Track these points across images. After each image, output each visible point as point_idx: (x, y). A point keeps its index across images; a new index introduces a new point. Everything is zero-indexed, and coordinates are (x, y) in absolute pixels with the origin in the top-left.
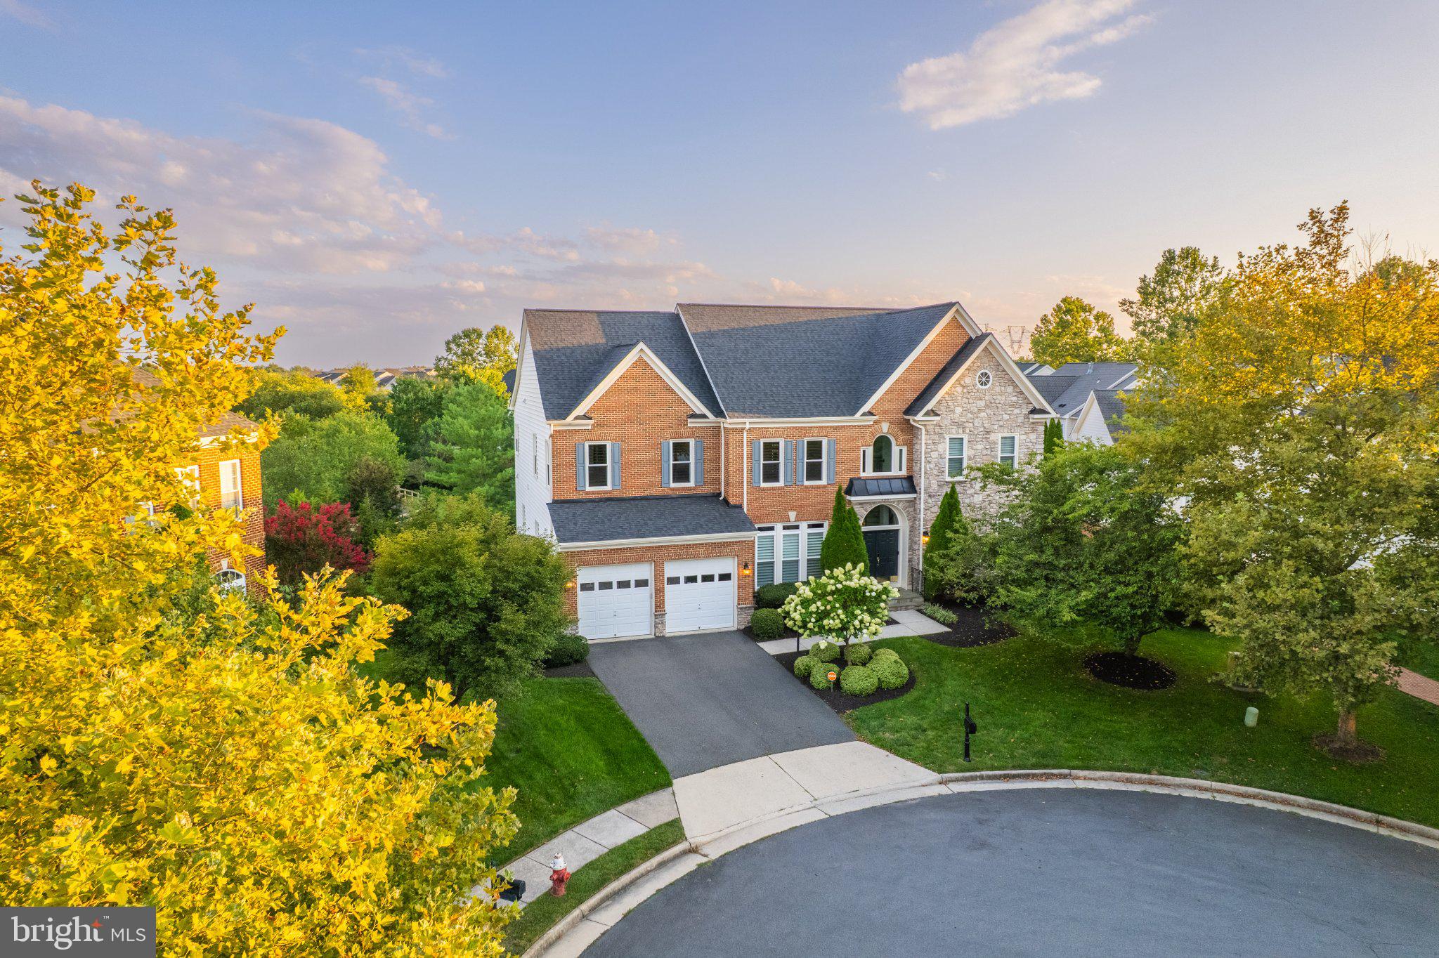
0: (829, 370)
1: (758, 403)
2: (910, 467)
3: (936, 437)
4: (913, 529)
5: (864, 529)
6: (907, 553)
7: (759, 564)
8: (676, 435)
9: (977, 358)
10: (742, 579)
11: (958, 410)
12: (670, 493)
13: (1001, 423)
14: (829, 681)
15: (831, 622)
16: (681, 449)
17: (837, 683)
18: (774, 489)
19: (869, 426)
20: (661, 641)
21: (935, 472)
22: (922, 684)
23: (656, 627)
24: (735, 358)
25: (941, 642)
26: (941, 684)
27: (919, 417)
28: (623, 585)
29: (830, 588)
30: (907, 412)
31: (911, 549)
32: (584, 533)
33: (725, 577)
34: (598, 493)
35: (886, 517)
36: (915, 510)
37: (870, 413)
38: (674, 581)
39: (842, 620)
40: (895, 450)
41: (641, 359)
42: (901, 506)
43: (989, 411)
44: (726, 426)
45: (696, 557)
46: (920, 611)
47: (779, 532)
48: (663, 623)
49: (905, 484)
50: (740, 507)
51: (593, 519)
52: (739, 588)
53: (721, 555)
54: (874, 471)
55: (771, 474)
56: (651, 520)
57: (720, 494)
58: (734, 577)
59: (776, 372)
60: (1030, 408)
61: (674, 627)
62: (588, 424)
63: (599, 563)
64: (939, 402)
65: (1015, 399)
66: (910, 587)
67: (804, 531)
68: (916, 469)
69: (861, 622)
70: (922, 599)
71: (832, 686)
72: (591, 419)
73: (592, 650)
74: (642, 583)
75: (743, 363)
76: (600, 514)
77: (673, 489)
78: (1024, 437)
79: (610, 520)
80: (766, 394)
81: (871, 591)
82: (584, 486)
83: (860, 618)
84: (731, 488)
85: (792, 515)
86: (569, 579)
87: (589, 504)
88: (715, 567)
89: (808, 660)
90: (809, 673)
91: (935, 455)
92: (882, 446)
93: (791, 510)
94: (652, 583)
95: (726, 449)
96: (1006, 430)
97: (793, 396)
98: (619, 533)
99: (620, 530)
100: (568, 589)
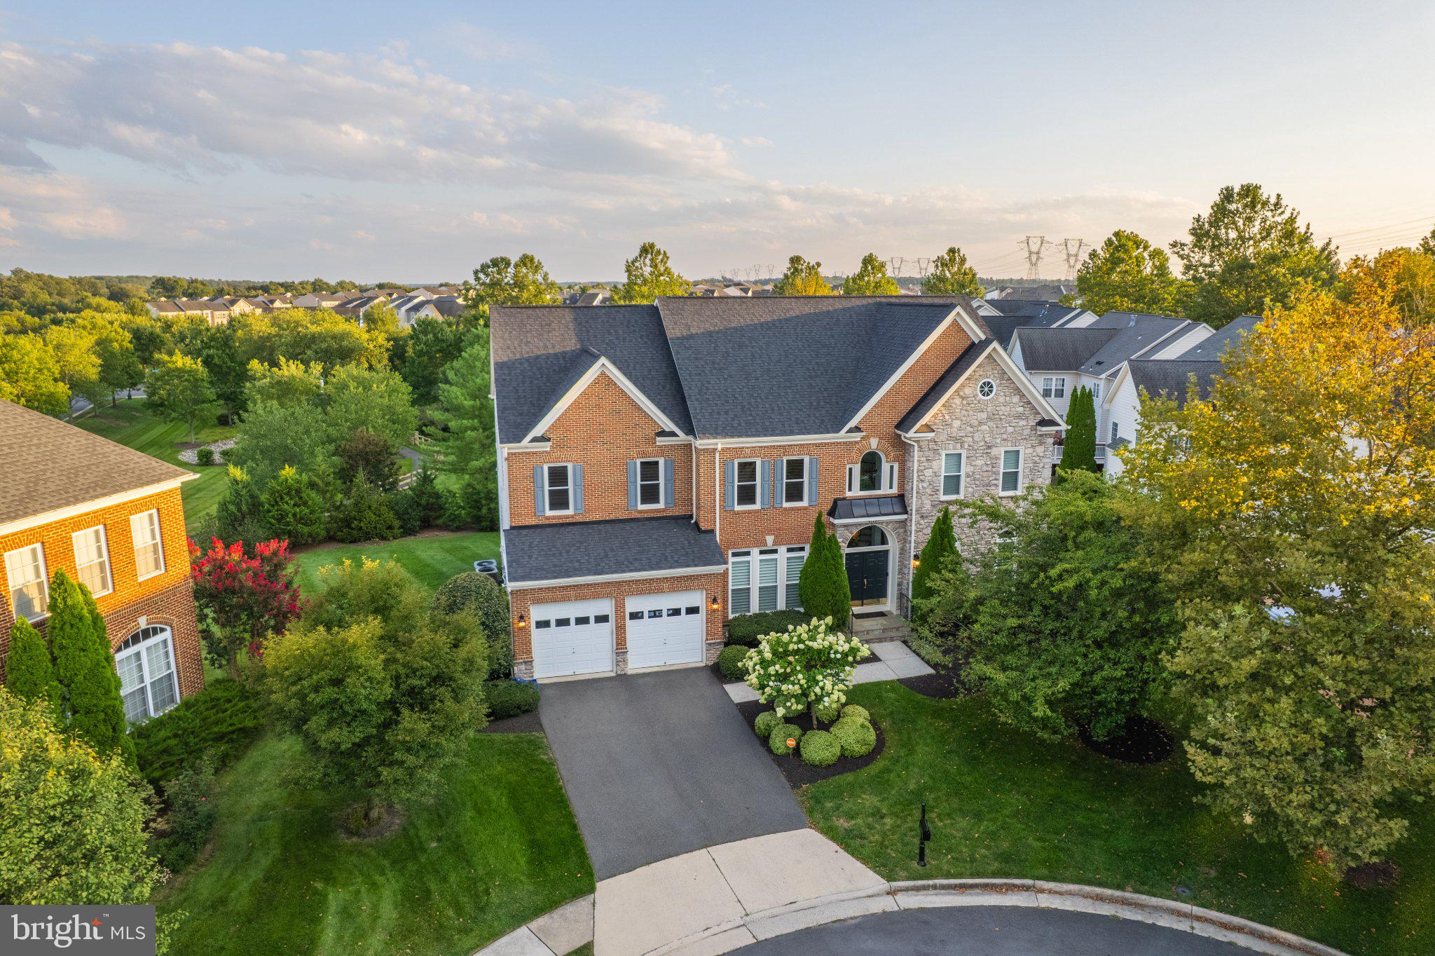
0: (817, 376)
1: (733, 419)
2: (902, 485)
3: (931, 454)
4: (903, 551)
5: (847, 552)
6: (897, 576)
7: (733, 590)
8: (644, 454)
9: (979, 366)
10: (711, 613)
12: (638, 516)
13: (1005, 436)
14: (787, 747)
15: (790, 686)
16: (650, 469)
17: (797, 750)
18: (749, 512)
19: (856, 443)
20: (623, 680)
21: (929, 491)
22: (891, 751)
23: (617, 665)
24: (714, 363)
25: (920, 691)
26: (911, 752)
27: (911, 434)
28: (582, 621)
29: (792, 647)
30: (898, 426)
31: (900, 572)
32: (538, 570)
33: (693, 611)
34: (560, 517)
35: (878, 537)
36: (905, 531)
37: (857, 429)
38: (635, 616)
39: (801, 686)
40: (885, 467)
41: (603, 374)
42: (891, 527)
43: (991, 424)
44: (697, 446)
45: (660, 591)
46: (905, 642)
47: (755, 557)
48: (625, 661)
49: (895, 504)
50: (712, 531)
51: (550, 550)
52: (707, 623)
53: (688, 589)
54: (862, 489)
55: (747, 495)
56: (612, 550)
57: (691, 517)
58: (703, 611)
59: (757, 379)
60: (1038, 418)
61: (636, 664)
62: (546, 447)
63: (554, 601)
64: (935, 416)
65: (1021, 409)
66: (898, 612)
67: (783, 554)
68: (908, 487)
69: (822, 689)
70: (909, 629)
71: (791, 752)
72: (549, 440)
73: (549, 693)
74: (602, 619)
75: (720, 369)
76: (558, 545)
77: (641, 512)
78: (1030, 450)
79: (568, 552)
80: (743, 407)
81: (836, 652)
82: (544, 511)
83: (821, 684)
84: (702, 512)
85: (770, 539)
86: (521, 618)
87: (548, 530)
88: (683, 600)
89: (769, 718)
90: (769, 735)
91: (928, 473)
92: (870, 465)
93: (768, 534)
94: (612, 618)
95: (698, 470)
96: (1009, 444)
97: (773, 410)
98: (576, 569)
99: (577, 565)
100: (521, 629)
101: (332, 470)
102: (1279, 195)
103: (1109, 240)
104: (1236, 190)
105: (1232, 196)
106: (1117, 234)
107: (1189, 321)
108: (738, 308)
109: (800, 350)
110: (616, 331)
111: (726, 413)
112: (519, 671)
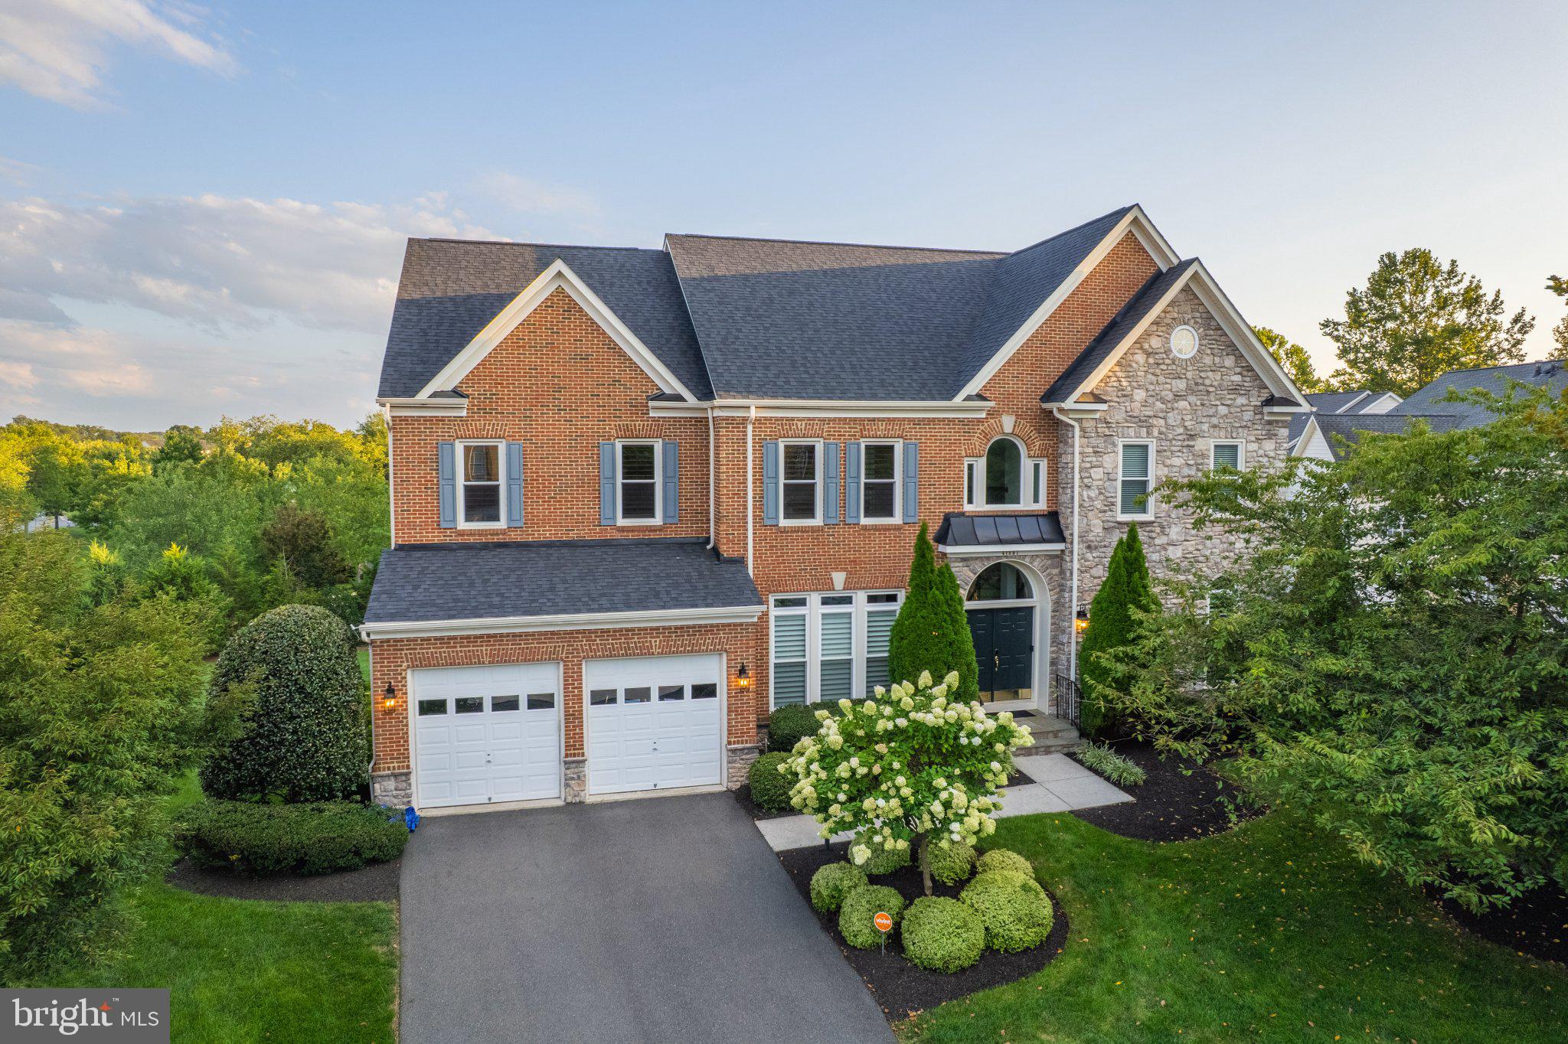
0: (912, 332)
1: (777, 376)
2: (1053, 496)
3: (1100, 442)
4: (1059, 606)
5: (969, 605)
6: (1049, 649)
7: (777, 666)
8: (628, 433)
9: (1172, 303)
10: (736, 694)
11: (1140, 395)
12: (618, 536)
13: (1215, 421)
14: (875, 931)
15: (881, 802)
16: (638, 462)
17: (895, 938)
18: (804, 530)
19: (979, 421)
20: (576, 811)
21: (1098, 504)
22: (1083, 939)
23: (567, 785)
24: (748, 309)
25: (1116, 829)
26: (1124, 941)
27: (1069, 404)
28: (505, 704)
29: (882, 725)
30: (1049, 395)
31: (1056, 641)
32: (423, 605)
33: (704, 691)
34: (481, 533)
35: (1011, 586)
36: (1062, 572)
37: (980, 397)
38: (604, 698)
39: (903, 800)
40: (1026, 465)
41: (560, 291)
42: (1036, 565)
43: (1192, 399)
44: (717, 413)
45: (644, 653)
46: (1071, 755)
47: (814, 609)
48: (580, 778)
49: (1046, 527)
50: (741, 561)
51: (454, 578)
52: (729, 711)
53: (694, 651)
54: (990, 501)
55: (800, 502)
56: (564, 581)
57: (706, 540)
58: (722, 691)
59: (817, 331)
60: (1265, 395)
61: (601, 784)
62: (459, 407)
63: (452, 663)
64: (1106, 380)
65: (1237, 378)
66: (1053, 710)
67: (860, 607)
68: (1064, 498)
69: (947, 805)
70: (1075, 734)
71: (882, 941)
72: (465, 396)
73: (435, 832)
74: (540, 702)
75: (759, 317)
76: (471, 572)
77: (622, 529)
78: (1254, 446)
79: (486, 581)
80: (793, 363)
81: (972, 734)
82: (455, 521)
83: (944, 795)
84: (723, 527)
85: (839, 578)
86: (390, 692)
87: (461, 554)
88: (688, 672)
89: (839, 874)
90: (839, 907)
91: (1097, 473)
92: (1002, 458)
93: (836, 569)
94: (559, 700)
95: (717, 455)
96: (1223, 433)
97: (842, 367)
98: (491, 606)
99: (496, 600)
100: (390, 712)
101: (244, 556)
102: (1453, 262)
104: (1399, 258)
105: (1393, 264)
107: (1369, 392)
108: (789, 253)
109: (884, 302)
111: (766, 368)
112: (384, 792)
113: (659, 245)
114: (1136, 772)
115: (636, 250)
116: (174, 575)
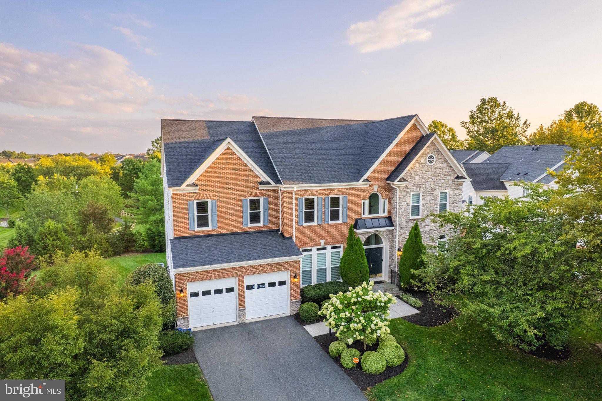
0: (342, 155)
1: (301, 175)
2: (390, 211)
3: (405, 193)
4: (392, 247)
5: (365, 247)
6: (388, 261)
7: (302, 271)
8: (252, 195)
9: (427, 147)
10: (293, 284)
11: (417, 178)
12: (249, 230)
13: (440, 185)
14: (353, 363)
15: (355, 325)
16: (255, 204)
17: (359, 365)
18: (311, 226)
19: (367, 188)
20: (243, 326)
21: (404, 214)
22: (413, 361)
23: (239, 317)
24: (287, 147)
25: (417, 323)
26: (425, 361)
27: (396, 182)
28: (218, 291)
29: (353, 300)
30: (388, 179)
31: (390, 258)
32: (191, 261)
33: (282, 283)
34: (203, 231)
35: (376, 241)
36: (393, 236)
37: (367, 180)
38: (250, 287)
39: (362, 324)
40: (381, 201)
41: (229, 148)
42: (385, 234)
43: (433, 178)
44: (281, 189)
45: (264, 272)
46: (398, 297)
47: (315, 252)
48: (244, 315)
49: (387, 221)
50: (291, 238)
51: (198, 250)
52: (291, 290)
53: (280, 270)
54: (370, 213)
55: (309, 217)
56: (236, 249)
57: (278, 230)
58: (288, 283)
59: (311, 156)
60: (456, 176)
61: (250, 316)
62: (196, 189)
63: (202, 280)
64: (407, 173)
65: (447, 171)
67: (329, 250)
68: (393, 212)
69: (376, 325)
71: (355, 366)
72: (197, 186)
73: (198, 336)
74: (230, 290)
75: (291, 151)
76: (203, 247)
77: (250, 228)
78: (452, 192)
79: (209, 250)
80: (306, 169)
81: (380, 302)
82: (194, 228)
83: (375, 322)
84: (285, 227)
85: (322, 242)
86: (182, 291)
87: (197, 239)
88: (276, 277)
89: (338, 345)
90: (340, 356)
91: (404, 204)
92: (374, 199)
93: (322, 239)
94: (236, 289)
95: (283, 203)
96: (443, 189)
97: (322, 170)
98: (214, 260)
99: (215, 258)
100: (181, 298)
101: (76, 222)
102: (504, 102)
103: (430, 124)
104: (487, 100)
105: (485, 102)
106: (433, 122)
107: (478, 151)
108: (296, 123)
109: (331, 143)
110: (232, 133)
111: (297, 171)
112: (180, 324)
113: (250, 120)
114: (420, 303)
115: (242, 122)
116: (51, 231)
